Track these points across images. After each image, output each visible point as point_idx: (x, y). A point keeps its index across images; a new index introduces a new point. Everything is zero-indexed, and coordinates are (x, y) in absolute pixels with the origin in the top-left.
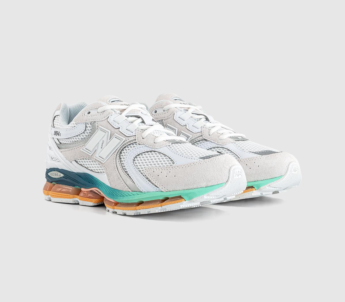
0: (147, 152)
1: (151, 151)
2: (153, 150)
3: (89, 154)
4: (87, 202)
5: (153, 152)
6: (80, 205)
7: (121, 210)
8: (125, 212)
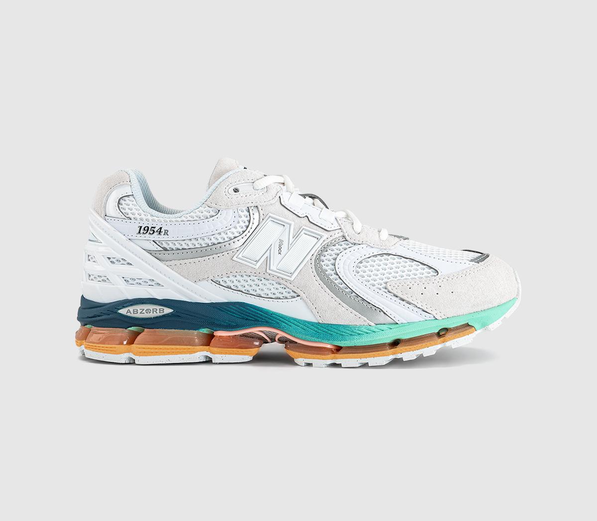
0: (375, 256)
1: (381, 255)
2: (386, 252)
3: (254, 266)
4: (232, 356)
5: (385, 257)
6: (214, 363)
7: (356, 360)
8: (364, 361)
